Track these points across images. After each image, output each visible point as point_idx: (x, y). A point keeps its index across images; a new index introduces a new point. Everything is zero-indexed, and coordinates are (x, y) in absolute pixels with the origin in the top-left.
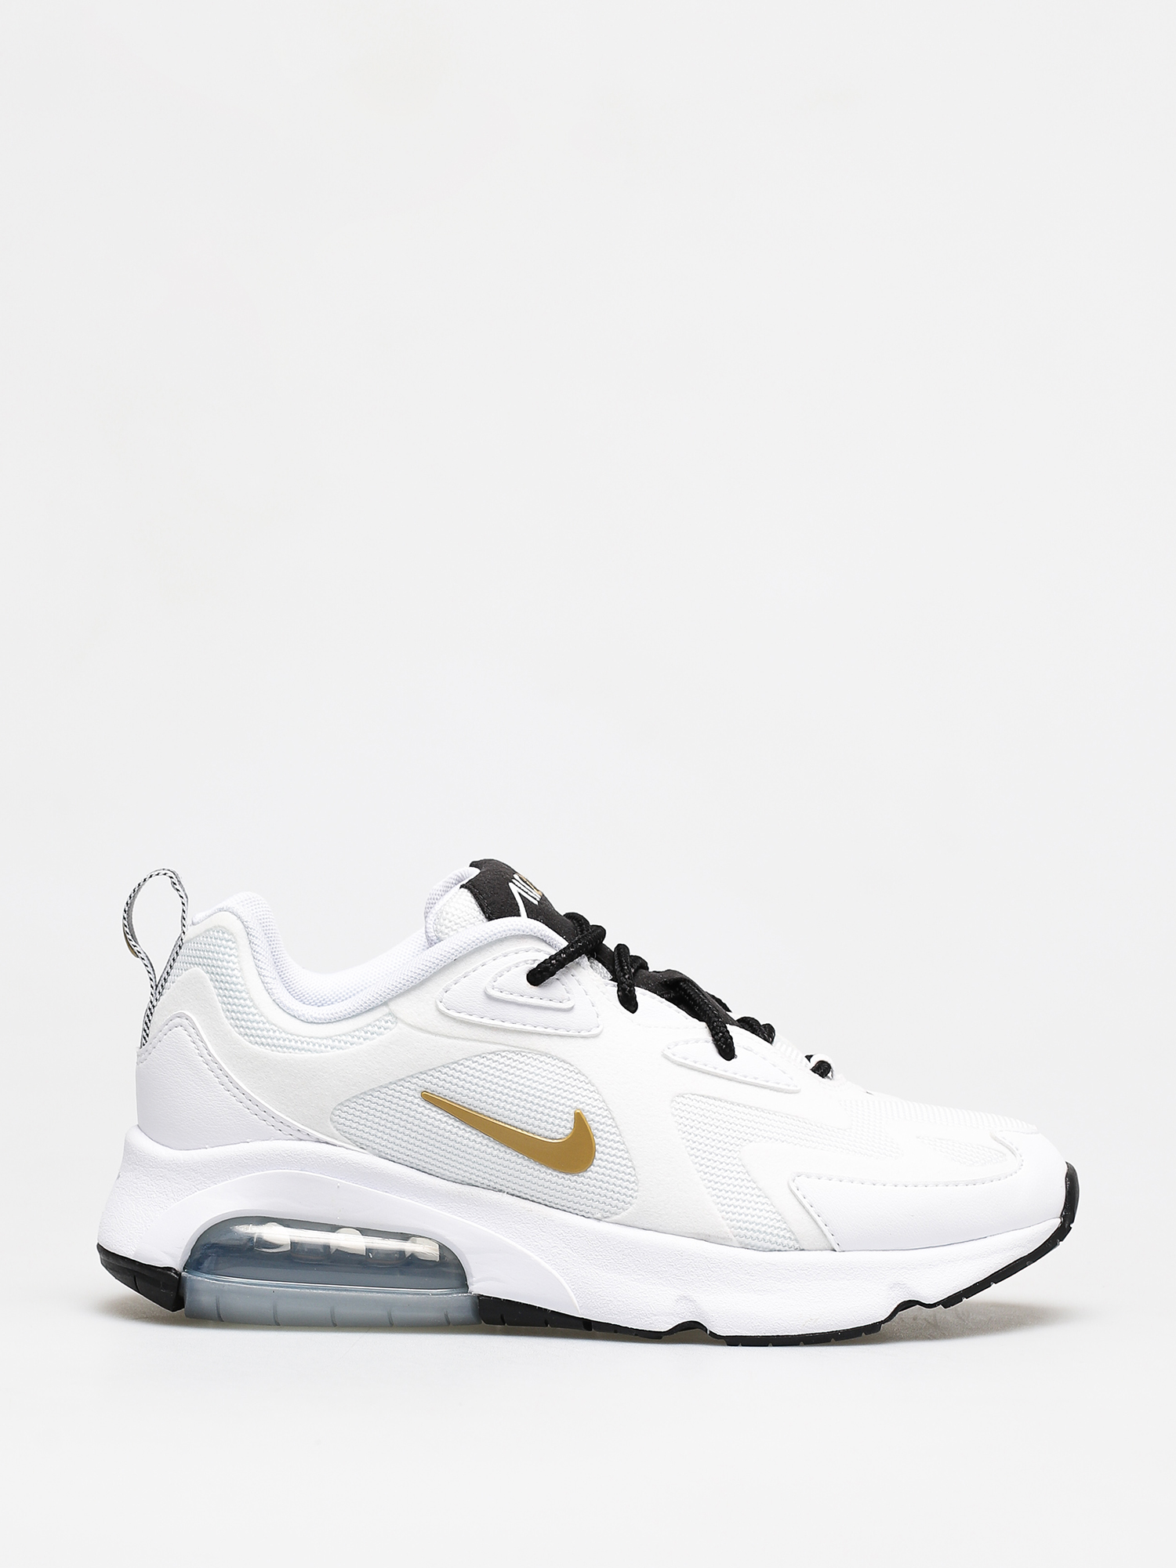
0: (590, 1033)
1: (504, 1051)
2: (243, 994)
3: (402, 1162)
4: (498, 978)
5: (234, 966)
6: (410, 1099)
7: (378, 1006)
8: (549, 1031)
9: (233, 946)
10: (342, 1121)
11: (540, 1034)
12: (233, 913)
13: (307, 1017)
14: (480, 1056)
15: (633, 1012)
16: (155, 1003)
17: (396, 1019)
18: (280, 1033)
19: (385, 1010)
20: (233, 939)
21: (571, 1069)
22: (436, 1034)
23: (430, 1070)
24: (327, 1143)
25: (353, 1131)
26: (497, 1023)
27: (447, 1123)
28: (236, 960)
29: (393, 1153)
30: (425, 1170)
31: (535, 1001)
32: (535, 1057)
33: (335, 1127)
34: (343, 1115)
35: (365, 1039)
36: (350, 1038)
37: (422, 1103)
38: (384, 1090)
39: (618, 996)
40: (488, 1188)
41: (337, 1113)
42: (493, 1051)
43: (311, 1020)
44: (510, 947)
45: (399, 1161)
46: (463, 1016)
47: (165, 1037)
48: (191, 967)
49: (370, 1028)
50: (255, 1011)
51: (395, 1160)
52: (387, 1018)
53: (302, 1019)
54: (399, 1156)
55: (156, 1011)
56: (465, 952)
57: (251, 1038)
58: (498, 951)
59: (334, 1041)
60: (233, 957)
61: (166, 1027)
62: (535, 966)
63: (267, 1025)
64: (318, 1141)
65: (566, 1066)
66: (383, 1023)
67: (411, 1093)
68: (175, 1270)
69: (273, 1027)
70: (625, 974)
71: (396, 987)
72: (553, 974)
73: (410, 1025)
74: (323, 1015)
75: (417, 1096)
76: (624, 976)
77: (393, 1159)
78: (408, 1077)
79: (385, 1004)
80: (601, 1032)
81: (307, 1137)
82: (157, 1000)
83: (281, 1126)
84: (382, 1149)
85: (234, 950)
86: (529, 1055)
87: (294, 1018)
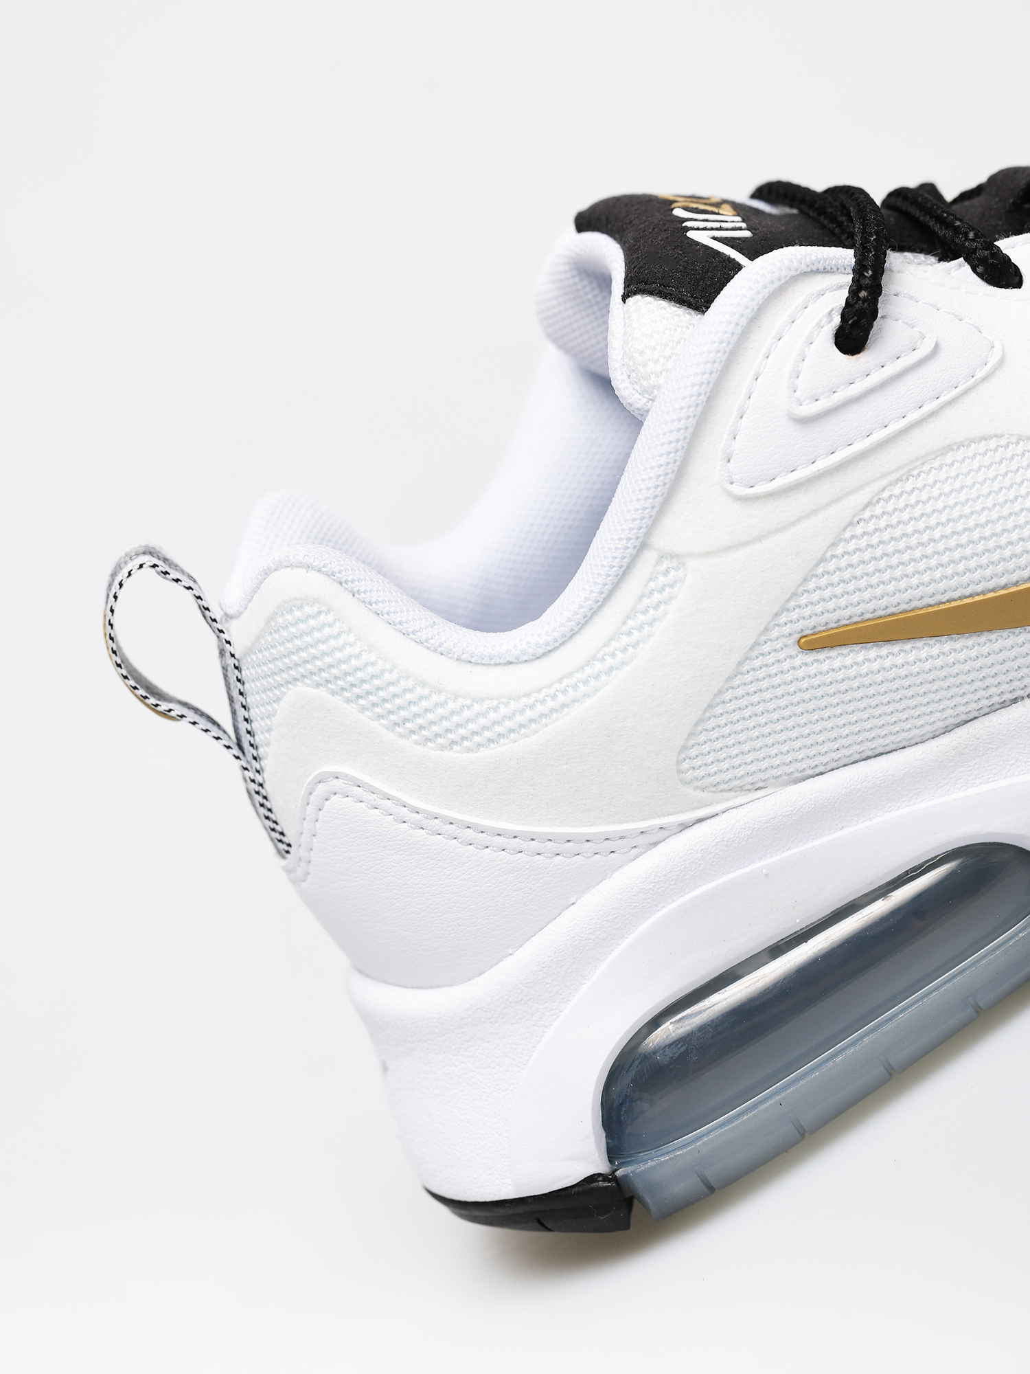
0: (989, 366)
1: (883, 490)
2: (403, 683)
3: (834, 765)
4: (796, 382)
5: (356, 650)
6: (786, 666)
7: (634, 559)
8: (928, 408)
9: (330, 618)
10: (701, 772)
11: (919, 423)
12: (291, 566)
13: (530, 650)
14: (851, 524)
15: (1019, 284)
16: (259, 778)
17: (675, 558)
18: (506, 705)
19: (649, 557)
20: (324, 608)
21: (1003, 442)
22: (759, 539)
23: (788, 600)
24: (700, 820)
25: (728, 776)
26: (843, 454)
27: (869, 660)
28: (351, 638)
29: (812, 763)
30: (877, 752)
31: (877, 377)
32: (936, 464)
33: (696, 788)
34: (698, 762)
35: (650, 624)
36: (625, 639)
37: (810, 657)
38: (737, 682)
39: (978, 275)
40: (993, 709)
41: (685, 765)
42: (867, 500)
43: (541, 651)
44: (776, 319)
45: (829, 767)
46: (781, 482)
47: (318, 825)
48: (284, 694)
49: (646, 602)
50: (442, 698)
51: (821, 769)
52: (664, 567)
53: (526, 658)
54: (824, 759)
55: (269, 789)
56: (714, 376)
57: (466, 743)
58: (762, 338)
59: (603, 660)
60: (344, 636)
61: (309, 808)
62: (837, 320)
63: (477, 708)
64: (685, 827)
65: (993, 444)
66: (662, 579)
67: (782, 655)
68: (599, 1175)
69: (487, 704)
70: (966, 234)
71: (645, 509)
72: (874, 314)
73: (708, 554)
74: (554, 630)
75: (793, 653)
76: (966, 238)
77: (818, 770)
78: (761, 635)
79: (643, 546)
80: (1003, 349)
81: (662, 834)
82: (258, 772)
83: (609, 845)
84: (791, 769)
85: (338, 624)
86: (926, 468)
87: (511, 667)
